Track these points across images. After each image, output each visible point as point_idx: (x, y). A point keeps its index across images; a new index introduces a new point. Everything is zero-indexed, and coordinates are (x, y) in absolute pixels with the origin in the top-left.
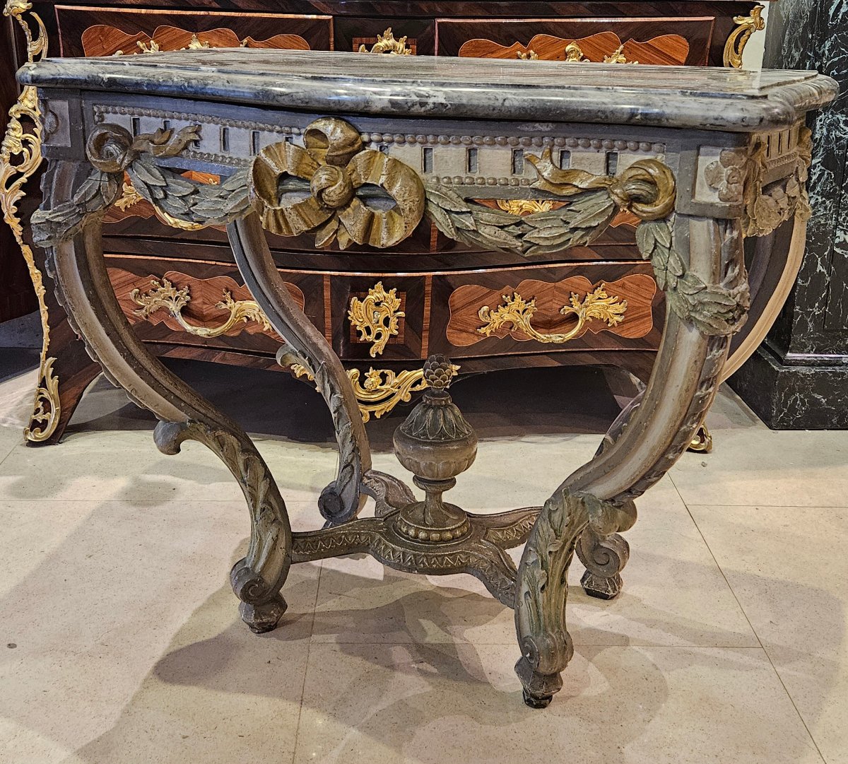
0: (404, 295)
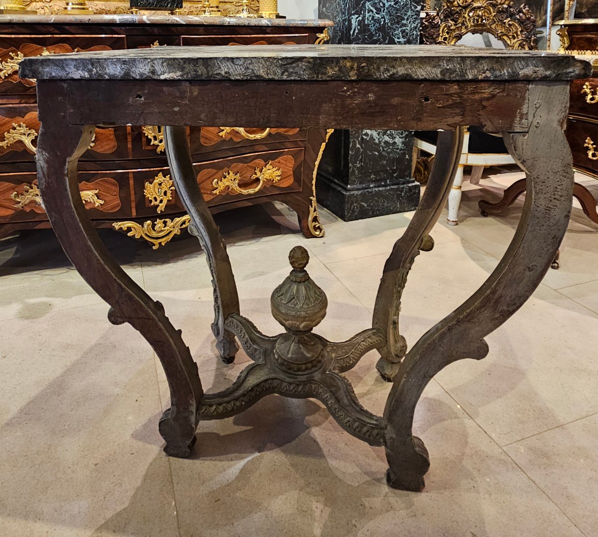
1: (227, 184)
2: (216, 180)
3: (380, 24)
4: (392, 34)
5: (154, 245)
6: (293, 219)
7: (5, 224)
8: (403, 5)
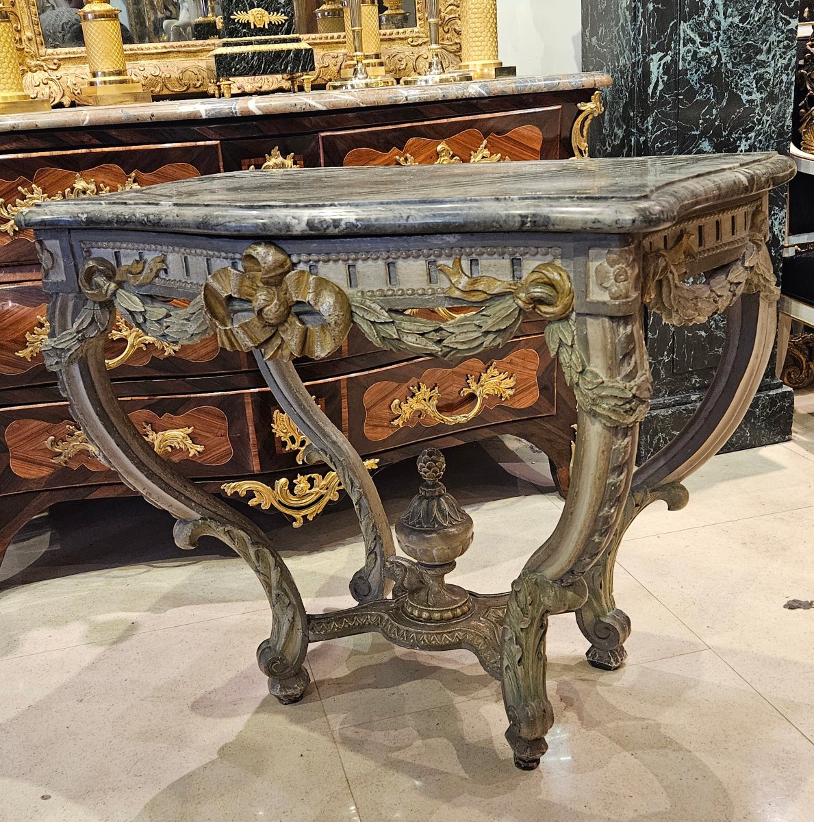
0: (323, 401)
1: (417, 406)
2: (396, 401)
3: (709, 67)
4: (737, 85)
5: (295, 520)
6: (540, 466)
7: (40, 492)
8: (759, 21)
